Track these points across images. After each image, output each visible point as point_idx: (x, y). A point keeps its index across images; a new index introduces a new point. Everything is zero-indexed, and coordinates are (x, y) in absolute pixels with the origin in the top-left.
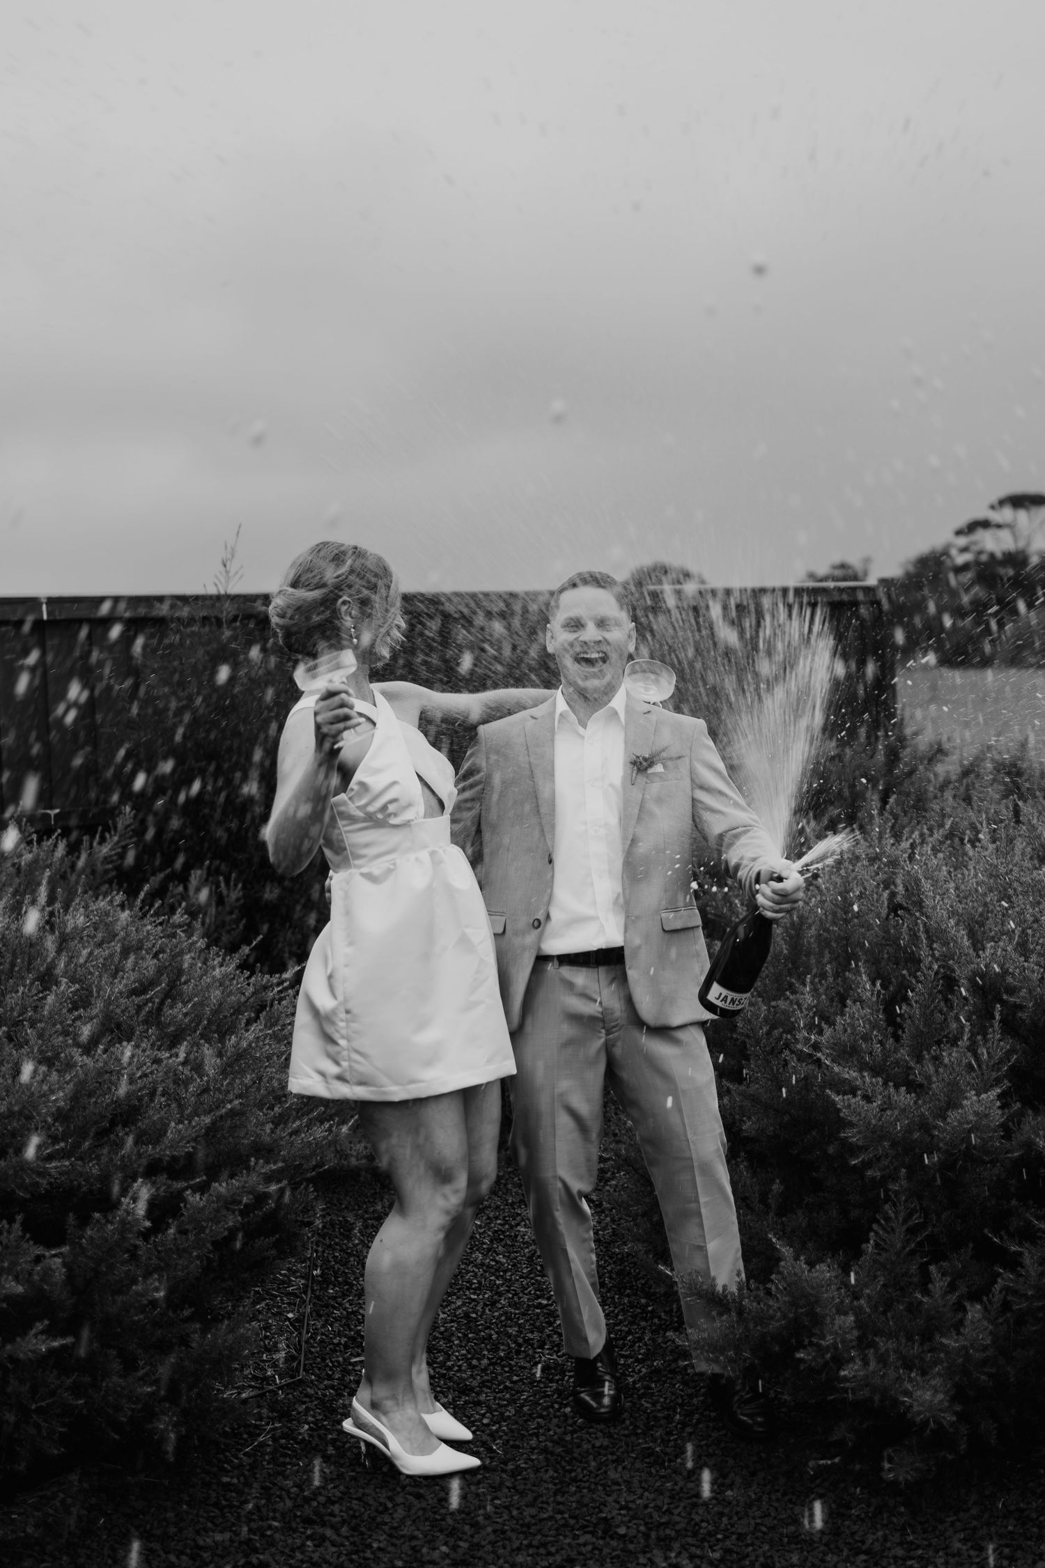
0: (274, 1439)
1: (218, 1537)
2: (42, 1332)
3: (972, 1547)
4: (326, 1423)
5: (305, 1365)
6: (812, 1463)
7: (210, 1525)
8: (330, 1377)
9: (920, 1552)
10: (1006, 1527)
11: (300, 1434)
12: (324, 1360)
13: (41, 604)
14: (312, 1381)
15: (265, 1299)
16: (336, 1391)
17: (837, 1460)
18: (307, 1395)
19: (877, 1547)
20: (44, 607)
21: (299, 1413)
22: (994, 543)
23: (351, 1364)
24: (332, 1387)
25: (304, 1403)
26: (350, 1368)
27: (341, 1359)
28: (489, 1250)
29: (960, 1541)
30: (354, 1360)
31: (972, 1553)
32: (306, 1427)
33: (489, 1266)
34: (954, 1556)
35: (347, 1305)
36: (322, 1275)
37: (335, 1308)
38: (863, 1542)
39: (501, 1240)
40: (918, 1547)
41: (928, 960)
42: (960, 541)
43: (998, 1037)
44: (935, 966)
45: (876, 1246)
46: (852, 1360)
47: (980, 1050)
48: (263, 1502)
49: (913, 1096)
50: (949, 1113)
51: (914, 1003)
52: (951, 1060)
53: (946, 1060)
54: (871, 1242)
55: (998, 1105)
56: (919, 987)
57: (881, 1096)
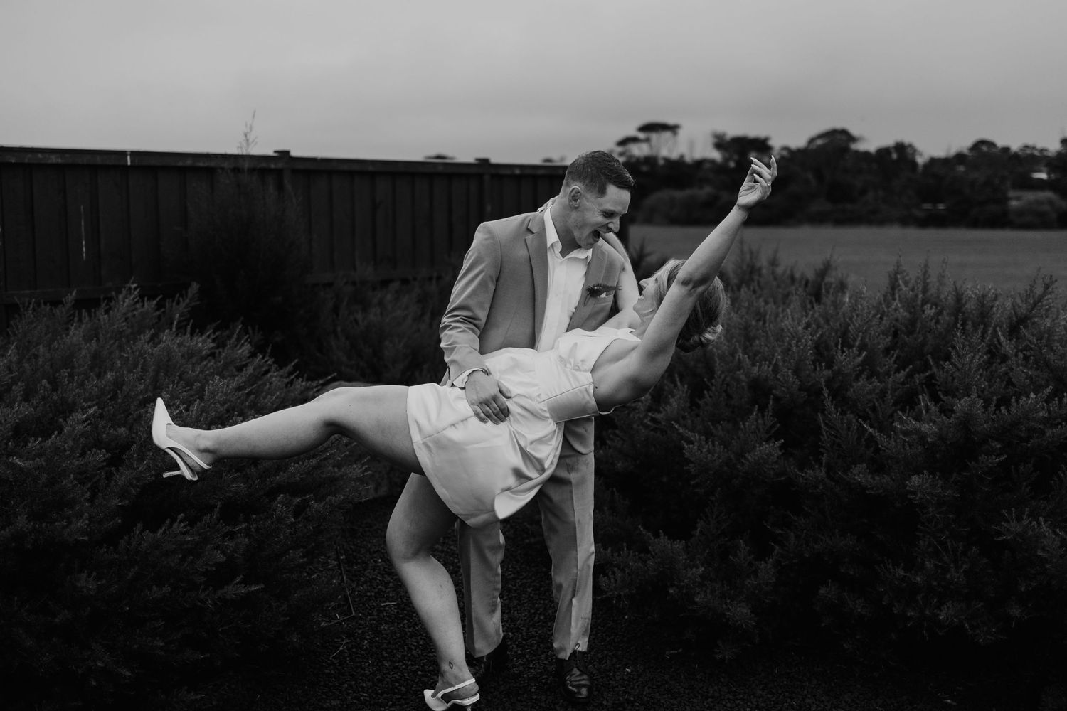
0: (347, 648)
1: (334, 703)
3: (768, 693)
4: (377, 639)
5: (354, 608)
6: (667, 652)
7: (324, 697)
8: (370, 615)
9: (741, 696)
10: (783, 682)
11: (363, 645)
12: (364, 605)
13: (126, 155)
14: (360, 617)
15: (316, 573)
16: (377, 621)
17: (680, 650)
18: (360, 625)
19: (717, 694)
20: (129, 158)
21: (359, 634)
22: (639, 151)
23: (382, 606)
24: (374, 620)
25: (360, 629)
26: (382, 609)
27: (374, 604)
28: (444, 543)
29: (760, 690)
30: (383, 605)
31: (769, 696)
32: (366, 642)
33: (447, 552)
34: (759, 698)
35: (368, 575)
36: (346, 558)
37: (361, 577)
38: (708, 692)
39: (450, 538)
40: (740, 694)
41: (719, 372)
42: (620, 149)
43: (770, 414)
44: (723, 376)
45: (701, 532)
46: (698, 593)
47: (760, 421)
48: (353, 683)
49: (722, 446)
50: (747, 455)
51: (708, 398)
52: (745, 427)
53: (742, 426)
54: (699, 529)
55: (778, 449)
56: (714, 388)
57: (707, 446)
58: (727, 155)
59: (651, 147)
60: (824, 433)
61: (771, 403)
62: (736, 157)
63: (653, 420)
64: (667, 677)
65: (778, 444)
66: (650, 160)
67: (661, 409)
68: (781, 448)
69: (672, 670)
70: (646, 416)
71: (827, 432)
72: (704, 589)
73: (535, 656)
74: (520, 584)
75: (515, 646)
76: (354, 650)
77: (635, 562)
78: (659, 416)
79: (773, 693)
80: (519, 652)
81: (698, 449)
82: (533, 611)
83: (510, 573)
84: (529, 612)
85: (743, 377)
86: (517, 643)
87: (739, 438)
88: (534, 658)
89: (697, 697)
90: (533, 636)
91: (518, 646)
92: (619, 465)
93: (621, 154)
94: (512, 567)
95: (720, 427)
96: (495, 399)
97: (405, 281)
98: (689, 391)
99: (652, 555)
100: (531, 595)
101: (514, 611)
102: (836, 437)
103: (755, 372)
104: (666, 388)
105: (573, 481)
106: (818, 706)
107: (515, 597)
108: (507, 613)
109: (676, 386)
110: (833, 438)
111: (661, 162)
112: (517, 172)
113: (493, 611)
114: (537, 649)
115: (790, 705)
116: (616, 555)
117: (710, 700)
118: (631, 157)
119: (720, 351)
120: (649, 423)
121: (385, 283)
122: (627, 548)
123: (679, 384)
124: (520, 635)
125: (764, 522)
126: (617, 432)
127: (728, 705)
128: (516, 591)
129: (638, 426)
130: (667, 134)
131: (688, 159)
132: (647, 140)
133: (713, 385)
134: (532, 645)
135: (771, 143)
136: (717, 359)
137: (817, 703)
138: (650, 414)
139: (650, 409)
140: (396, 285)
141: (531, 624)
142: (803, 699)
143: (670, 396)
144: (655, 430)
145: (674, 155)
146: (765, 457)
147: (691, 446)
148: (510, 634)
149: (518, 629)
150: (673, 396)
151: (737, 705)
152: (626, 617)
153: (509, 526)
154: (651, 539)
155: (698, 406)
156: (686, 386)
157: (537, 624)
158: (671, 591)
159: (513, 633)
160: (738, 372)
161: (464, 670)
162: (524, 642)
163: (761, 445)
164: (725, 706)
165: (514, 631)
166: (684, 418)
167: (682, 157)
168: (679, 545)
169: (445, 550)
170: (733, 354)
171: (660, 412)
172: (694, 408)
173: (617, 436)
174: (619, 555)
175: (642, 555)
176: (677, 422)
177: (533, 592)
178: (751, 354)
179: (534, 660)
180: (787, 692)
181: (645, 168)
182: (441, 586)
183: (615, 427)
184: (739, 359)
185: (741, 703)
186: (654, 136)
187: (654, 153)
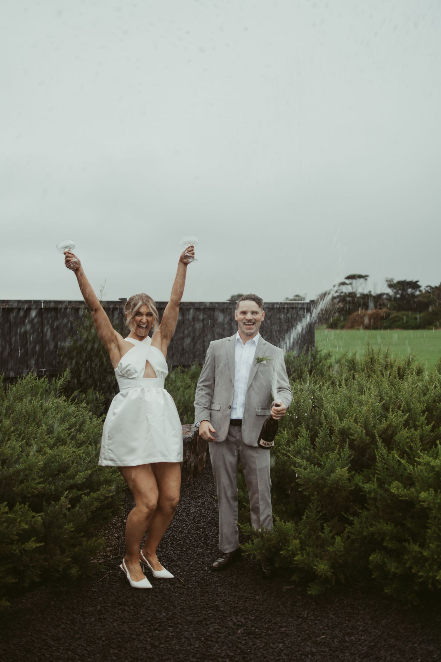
0: (110, 576)
1: (90, 609)
2: (34, 541)
3: (336, 616)
5: (120, 552)
6: (285, 587)
7: (88, 605)
9: (319, 618)
10: (347, 610)
11: (118, 575)
13: (41, 303)
15: (108, 529)
17: (292, 587)
19: (305, 616)
20: (43, 304)
22: (347, 289)
29: (332, 614)
31: (336, 618)
33: (181, 520)
34: (330, 619)
38: (301, 614)
40: (319, 616)
41: (325, 424)
45: (307, 517)
46: (298, 554)
47: (342, 454)
48: (105, 597)
49: (319, 468)
50: (331, 474)
52: (332, 457)
53: (330, 457)
54: (306, 515)
56: (322, 433)
58: (395, 291)
59: (353, 287)
60: (379, 462)
62: (400, 292)
64: (280, 603)
66: (352, 295)
69: (284, 599)
71: (380, 461)
76: (112, 577)
79: (339, 617)
81: (304, 470)
89: (294, 617)
102: (385, 464)
106: (364, 627)
107: (210, 548)
108: (202, 559)
110: (383, 464)
111: (358, 295)
115: (347, 626)
117: (301, 619)
118: (343, 293)
125: (342, 513)
127: (310, 623)
130: (362, 280)
131: (373, 293)
132: (351, 284)
135: (419, 283)
137: (364, 625)
142: (357, 622)
145: (366, 292)
151: (315, 624)
158: (282, 552)
164: (308, 623)
167: (370, 292)
180: (348, 616)
181: (348, 299)
185: (318, 623)
186: (354, 281)
187: (354, 290)
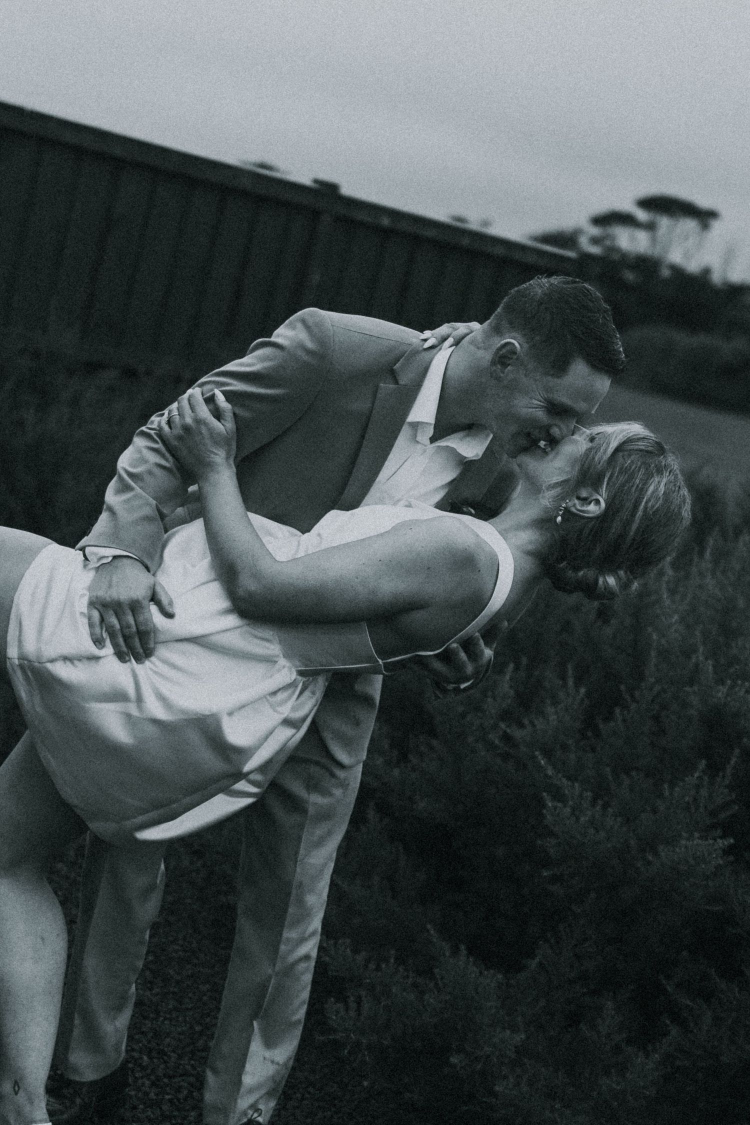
22: (630, 241)
41: (653, 680)
42: (595, 231)
43: (727, 782)
44: (657, 688)
45: (541, 964)
46: (505, 1077)
47: (704, 792)
49: (619, 819)
50: (661, 848)
51: (619, 722)
52: (671, 794)
53: (667, 793)
54: (537, 960)
55: (720, 852)
56: (634, 706)
57: (589, 813)
59: (654, 240)
61: (733, 761)
63: (507, 738)
65: (721, 843)
66: (645, 264)
67: (526, 722)
68: (727, 851)
70: (495, 727)
72: (518, 1071)
73: (178, 1110)
74: (190, 972)
75: (147, 1083)
77: (404, 990)
78: (518, 734)
80: (152, 1095)
81: (573, 813)
82: (198, 1028)
83: (176, 947)
84: (191, 1028)
85: (695, 700)
86: (153, 1077)
87: (655, 811)
88: (176, 1113)
90: (185, 1074)
91: (153, 1084)
92: (422, 805)
93: (595, 241)
94: (184, 939)
95: (627, 782)
96: (135, 607)
97: (130, 373)
98: (586, 702)
99: (436, 984)
100: (205, 998)
101: (165, 1019)
103: (720, 695)
104: (547, 684)
105: (311, 810)
107: (174, 993)
109: (565, 685)
112: (386, 222)
113: (119, 1008)
114: (185, 1099)
116: (372, 966)
118: (614, 249)
119: (663, 641)
120: (497, 742)
121: (93, 367)
122: (396, 959)
123: (571, 682)
124: (162, 1066)
125: (661, 977)
126: (435, 743)
128: (178, 982)
129: (477, 741)
130: (689, 225)
131: (716, 278)
132: (650, 227)
133: (634, 700)
134: (179, 1090)
136: (653, 653)
138: (503, 725)
139: (505, 715)
140: (109, 376)
141: (188, 1049)
143: (548, 701)
144: (506, 757)
145: (693, 266)
146: (692, 862)
147: (559, 805)
148: (145, 1058)
149: (162, 1053)
150: (555, 703)
152: (365, 1084)
153: (199, 864)
154: (444, 955)
155: (598, 734)
156: (583, 690)
157: (199, 1054)
158: (454, 1060)
159: (151, 1058)
160: (687, 689)
161: (36, 1102)
162: (166, 1080)
163: (690, 837)
165: (154, 1054)
166: (564, 747)
167: (707, 271)
168: (492, 979)
169: (73, 875)
170: (688, 652)
171: (522, 726)
172: (589, 734)
173: (432, 748)
174: (378, 969)
175: (420, 980)
176: (548, 753)
177: (209, 994)
178: (722, 661)
179: (175, 1117)
182: (43, 939)
183: (433, 733)
184: (697, 665)
186: (664, 222)
187: (656, 252)
